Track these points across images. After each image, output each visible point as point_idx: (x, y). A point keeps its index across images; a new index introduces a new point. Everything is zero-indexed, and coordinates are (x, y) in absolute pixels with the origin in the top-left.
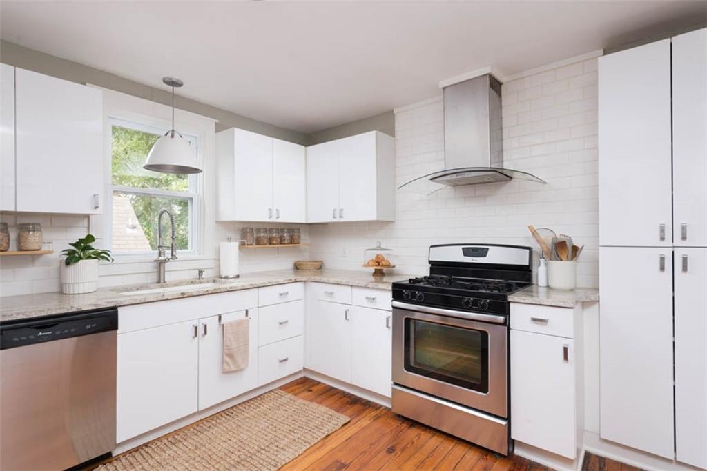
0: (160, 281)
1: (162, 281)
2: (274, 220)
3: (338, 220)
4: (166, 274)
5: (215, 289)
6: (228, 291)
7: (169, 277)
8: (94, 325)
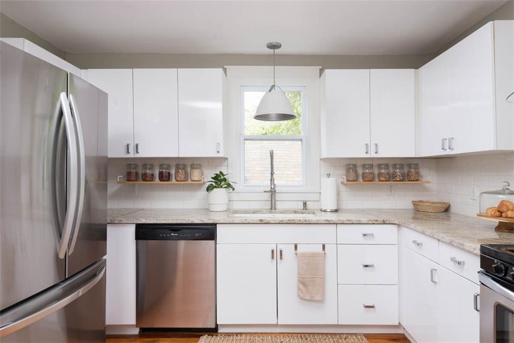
0: (273, 208)
1: (273, 209)
2: (373, 155)
3: (448, 152)
4: (277, 202)
5: (289, 220)
6: (302, 224)
7: (279, 206)
8: (200, 234)
